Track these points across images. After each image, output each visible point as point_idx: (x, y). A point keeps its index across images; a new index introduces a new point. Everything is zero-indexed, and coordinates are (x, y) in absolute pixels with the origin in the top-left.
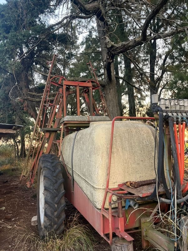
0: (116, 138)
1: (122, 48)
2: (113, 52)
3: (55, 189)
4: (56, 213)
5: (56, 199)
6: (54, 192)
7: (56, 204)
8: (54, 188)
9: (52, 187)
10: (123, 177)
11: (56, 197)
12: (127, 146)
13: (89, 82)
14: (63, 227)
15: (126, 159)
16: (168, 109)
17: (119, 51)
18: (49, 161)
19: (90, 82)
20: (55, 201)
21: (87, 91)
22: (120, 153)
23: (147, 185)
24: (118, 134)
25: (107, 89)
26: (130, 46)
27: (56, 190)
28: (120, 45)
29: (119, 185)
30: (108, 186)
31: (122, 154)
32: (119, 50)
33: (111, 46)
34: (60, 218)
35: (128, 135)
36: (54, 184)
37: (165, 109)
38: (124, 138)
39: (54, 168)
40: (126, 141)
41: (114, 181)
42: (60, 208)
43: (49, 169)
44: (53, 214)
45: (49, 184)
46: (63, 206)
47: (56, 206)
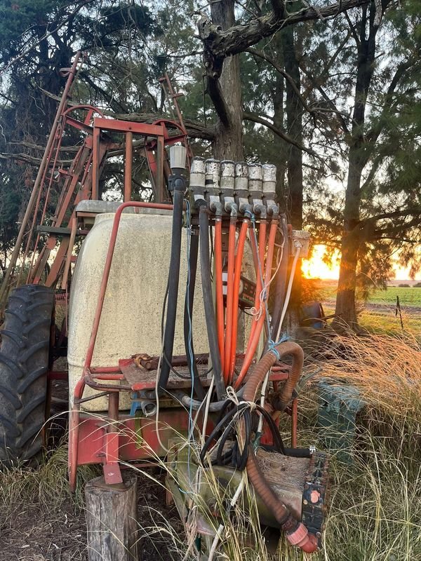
0: (129, 253)
1: (234, 41)
2: (214, 51)
3: (20, 362)
4: (18, 413)
5: (22, 382)
6: (19, 367)
7: (20, 394)
8: (19, 360)
9: (14, 357)
10: (136, 344)
11: (21, 378)
12: (156, 273)
13: (159, 124)
14: (37, 444)
15: (149, 303)
16: (210, 186)
17: (228, 48)
18: (22, 300)
19: (163, 124)
20: (19, 387)
21: (153, 145)
22: (135, 290)
23: (182, 366)
24: (138, 244)
25: (219, 145)
26: (250, 36)
27: (22, 364)
28: (231, 33)
29: (121, 361)
30: (89, 362)
31: (139, 291)
32: (228, 45)
33: (210, 34)
34: (29, 424)
35: (162, 248)
36: (20, 351)
37: (204, 186)
38: (150, 256)
39: (29, 314)
40: (156, 263)
41: (112, 351)
42: (30, 403)
43: (16, 316)
44: (12, 414)
45: (9, 350)
46: (36, 399)
47: (20, 398)
